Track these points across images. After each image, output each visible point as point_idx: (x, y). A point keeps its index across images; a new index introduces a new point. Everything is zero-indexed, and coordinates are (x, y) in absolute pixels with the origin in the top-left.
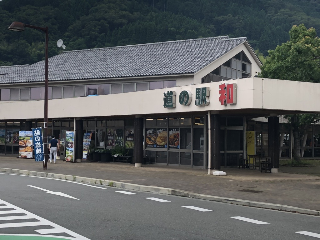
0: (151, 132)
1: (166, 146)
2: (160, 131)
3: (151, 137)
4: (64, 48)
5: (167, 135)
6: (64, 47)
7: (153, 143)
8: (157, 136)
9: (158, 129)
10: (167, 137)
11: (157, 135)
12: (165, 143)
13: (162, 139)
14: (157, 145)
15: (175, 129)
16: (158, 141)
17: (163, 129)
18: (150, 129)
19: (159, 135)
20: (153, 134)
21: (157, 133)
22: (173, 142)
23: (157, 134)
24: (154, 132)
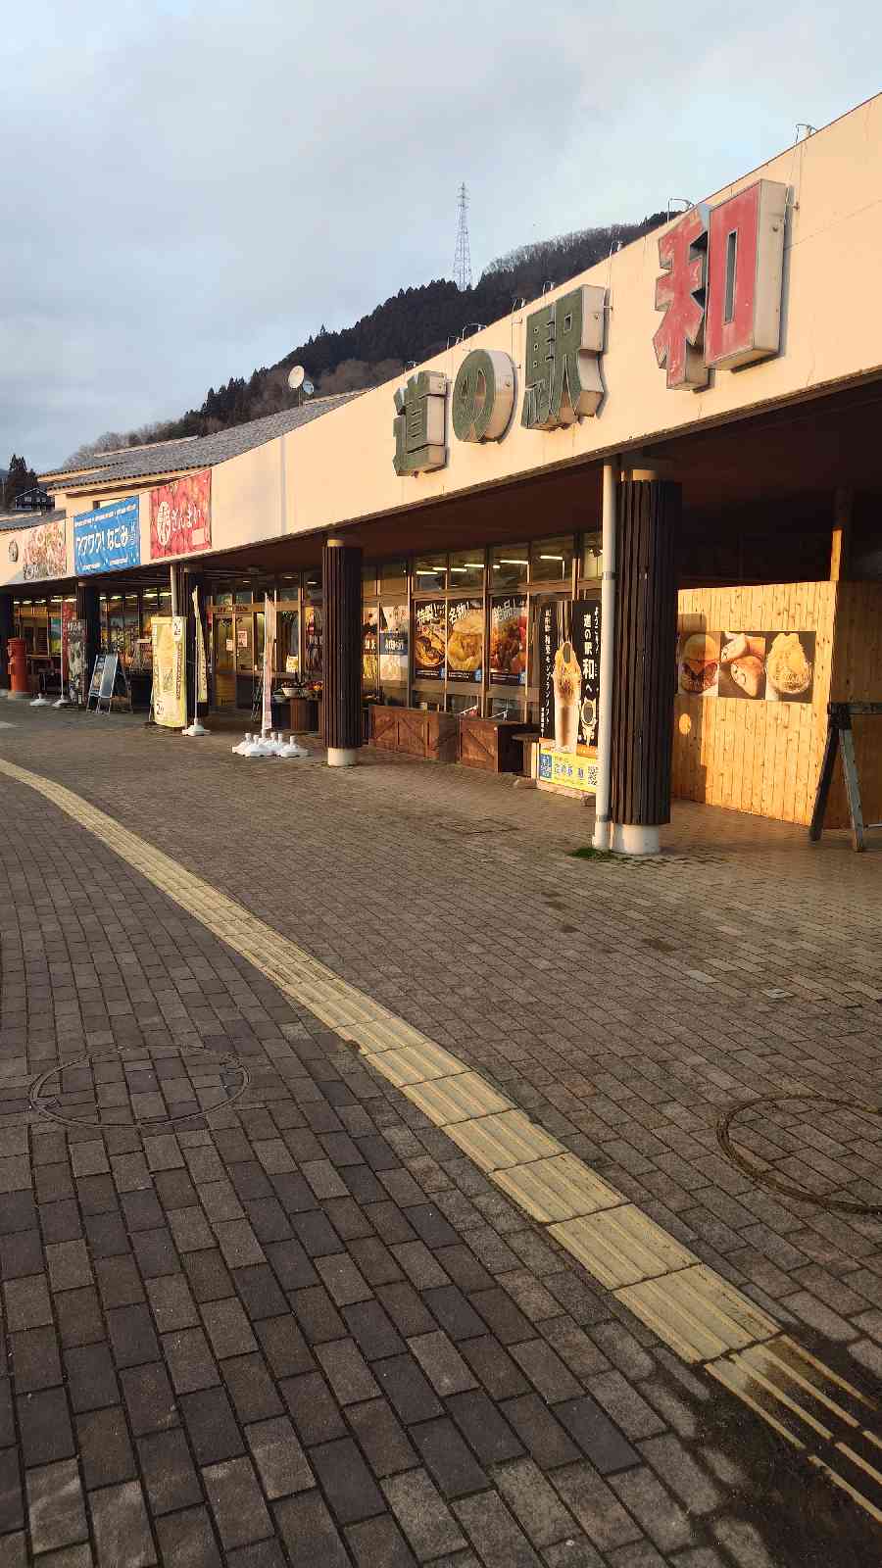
0: (429, 617)
1: (478, 672)
2: (461, 608)
3: (430, 637)
4: (309, 392)
5: (481, 629)
6: (309, 389)
7: (436, 660)
8: (451, 631)
9: (454, 604)
10: (481, 635)
11: (450, 626)
12: (475, 661)
13: (465, 642)
14: (450, 670)
15: (511, 598)
16: (452, 654)
17: (469, 600)
18: (428, 603)
19: (456, 628)
20: (438, 622)
21: (449, 617)
22: (504, 656)
23: (449, 622)
24: (440, 615)
